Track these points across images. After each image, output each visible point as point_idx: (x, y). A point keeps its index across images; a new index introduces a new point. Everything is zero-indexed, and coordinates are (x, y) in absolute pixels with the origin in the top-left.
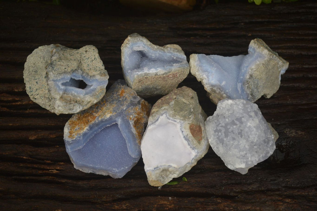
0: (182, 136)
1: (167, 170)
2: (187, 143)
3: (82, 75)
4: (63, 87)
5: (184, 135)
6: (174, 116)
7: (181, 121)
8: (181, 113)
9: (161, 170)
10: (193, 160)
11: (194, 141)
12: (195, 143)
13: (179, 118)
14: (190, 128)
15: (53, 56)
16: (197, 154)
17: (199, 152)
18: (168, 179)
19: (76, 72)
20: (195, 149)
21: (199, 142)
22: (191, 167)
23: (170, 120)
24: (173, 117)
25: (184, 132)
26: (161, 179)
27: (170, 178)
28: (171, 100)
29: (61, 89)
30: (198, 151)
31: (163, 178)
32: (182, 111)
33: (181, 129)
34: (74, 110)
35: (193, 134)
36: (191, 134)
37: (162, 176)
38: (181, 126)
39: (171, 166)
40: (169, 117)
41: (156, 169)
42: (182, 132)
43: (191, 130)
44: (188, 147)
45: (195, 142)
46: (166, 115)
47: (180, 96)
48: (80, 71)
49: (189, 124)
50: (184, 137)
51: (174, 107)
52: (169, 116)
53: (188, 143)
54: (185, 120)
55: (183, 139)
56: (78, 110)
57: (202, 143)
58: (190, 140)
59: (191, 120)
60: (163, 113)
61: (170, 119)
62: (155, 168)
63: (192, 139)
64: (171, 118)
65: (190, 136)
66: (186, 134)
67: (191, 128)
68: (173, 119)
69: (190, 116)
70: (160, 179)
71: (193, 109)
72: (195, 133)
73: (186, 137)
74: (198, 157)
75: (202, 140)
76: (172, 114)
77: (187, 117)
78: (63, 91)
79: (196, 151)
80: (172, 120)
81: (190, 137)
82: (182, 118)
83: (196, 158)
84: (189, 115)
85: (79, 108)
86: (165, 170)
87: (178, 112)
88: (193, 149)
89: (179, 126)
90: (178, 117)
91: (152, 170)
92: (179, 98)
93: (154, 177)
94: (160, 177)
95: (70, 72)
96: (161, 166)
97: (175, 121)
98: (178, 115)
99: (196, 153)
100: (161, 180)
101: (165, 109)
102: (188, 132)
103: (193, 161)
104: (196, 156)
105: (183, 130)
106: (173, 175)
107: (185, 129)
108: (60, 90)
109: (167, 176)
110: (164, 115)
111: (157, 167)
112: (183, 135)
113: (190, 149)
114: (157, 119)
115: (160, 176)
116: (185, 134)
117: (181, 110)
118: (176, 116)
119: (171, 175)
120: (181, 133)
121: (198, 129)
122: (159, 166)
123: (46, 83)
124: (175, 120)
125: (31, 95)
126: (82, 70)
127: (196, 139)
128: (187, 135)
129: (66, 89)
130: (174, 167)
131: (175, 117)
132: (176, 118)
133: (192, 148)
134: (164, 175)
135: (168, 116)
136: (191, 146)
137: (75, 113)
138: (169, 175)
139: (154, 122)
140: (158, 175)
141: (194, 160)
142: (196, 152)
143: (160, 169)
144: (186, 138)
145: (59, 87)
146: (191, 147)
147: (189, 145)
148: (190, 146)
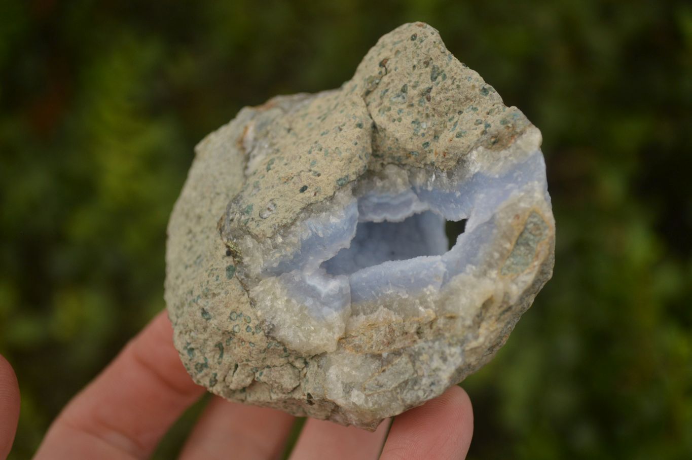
3: (414, 189)
4: (332, 286)
15: (247, 158)
19: (379, 184)
29: (326, 302)
34: (425, 381)
48: (391, 170)
56: (440, 373)
78: (337, 304)
85: (444, 359)
95: (332, 198)
108: (324, 304)
123: (244, 298)
125: (214, 381)
126: (401, 165)
129: (352, 292)
137: (438, 390)
145: (312, 292)
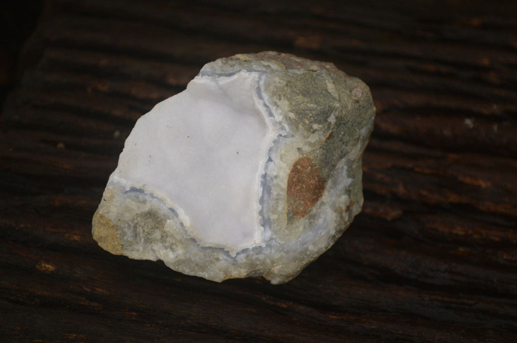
0: (261, 171)
1: (161, 220)
2: (261, 195)
5: (268, 173)
6: (278, 94)
7: (287, 127)
8: (300, 98)
9: (146, 208)
10: (242, 256)
11: (280, 202)
12: (280, 208)
13: (287, 108)
14: (295, 165)
16: (264, 245)
17: (273, 243)
18: (144, 248)
20: (270, 228)
21: (293, 215)
22: (226, 272)
23: (261, 101)
24: (274, 94)
25: (271, 165)
26: (129, 233)
27: (154, 251)
28: (299, 67)
30: (271, 239)
31: (136, 235)
32: (304, 95)
33: (270, 150)
35: (291, 184)
36: (286, 181)
37: (135, 227)
38: (275, 142)
39: (177, 215)
40: (262, 88)
41: (133, 194)
42: (270, 160)
43: (292, 171)
44: (256, 207)
45: (282, 207)
46: (260, 78)
47: (330, 75)
49: (299, 149)
50: (264, 176)
51: (293, 77)
52: (265, 83)
53: (262, 197)
54: (297, 128)
55: (258, 180)
57: (298, 227)
58: (274, 193)
59: (313, 141)
60: (256, 69)
61: (261, 97)
62: (133, 189)
63: (278, 195)
64: (266, 96)
65: (280, 183)
66: (275, 174)
67: (299, 167)
68: (268, 104)
69: (315, 126)
70: (126, 230)
71: (337, 118)
72: (298, 188)
73: (268, 178)
74: (261, 257)
75: (302, 219)
76: (276, 87)
77: (307, 122)
79: (269, 234)
80: (265, 105)
81: (278, 185)
82: (292, 115)
83: (255, 257)
84: (316, 121)
86: (154, 218)
87: (294, 92)
88: (266, 223)
89: (272, 134)
90: (285, 104)
91: (124, 187)
92: (324, 75)
93: (114, 209)
94: (130, 226)
96: (152, 195)
97: (271, 115)
98: (289, 99)
99: (264, 241)
100: (124, 234)
101: (269, 66)
102: (282, 171)
103: (242, 258)
104: (258, 250)
105: (273, 156)
106: (164, 251)
107: (281, 158)
109: (148, 241)
110: (255, 75)
111: (141, 191)
112: (266, 168)
113: (255, 214)
114: (231, 72)
115: (132, 225)
116: (273, 171)
117: (306, 93)
118: (280, 99)
119: (160, 244)
120: (262, 161)
121: (313, 182)
122: (148, 190)
124: (273, 109)
127: (288, 201)
128: (276, 177)
130: (182, 224)
131: (277, 101)
132: (278, 106)
133: (263, 216)
134: (144, 231)
135: (262, 83)
136: (265, 210)
138: (155, 241)
139: (218, 74)
140: (128, 216)
141: (247, 257)
142: (267, 238)
143: (144, 202)
144: (266, 183)
146: (261, 213)
147: (262, 201)
148: (260, 207)
